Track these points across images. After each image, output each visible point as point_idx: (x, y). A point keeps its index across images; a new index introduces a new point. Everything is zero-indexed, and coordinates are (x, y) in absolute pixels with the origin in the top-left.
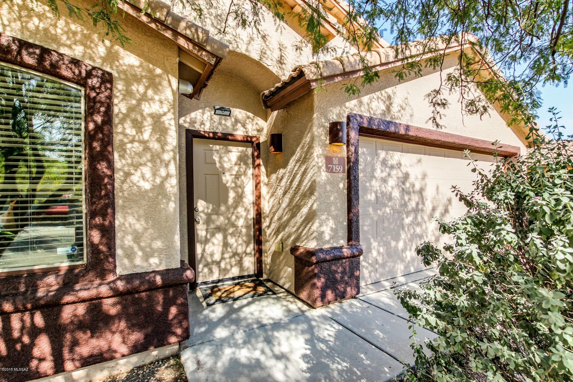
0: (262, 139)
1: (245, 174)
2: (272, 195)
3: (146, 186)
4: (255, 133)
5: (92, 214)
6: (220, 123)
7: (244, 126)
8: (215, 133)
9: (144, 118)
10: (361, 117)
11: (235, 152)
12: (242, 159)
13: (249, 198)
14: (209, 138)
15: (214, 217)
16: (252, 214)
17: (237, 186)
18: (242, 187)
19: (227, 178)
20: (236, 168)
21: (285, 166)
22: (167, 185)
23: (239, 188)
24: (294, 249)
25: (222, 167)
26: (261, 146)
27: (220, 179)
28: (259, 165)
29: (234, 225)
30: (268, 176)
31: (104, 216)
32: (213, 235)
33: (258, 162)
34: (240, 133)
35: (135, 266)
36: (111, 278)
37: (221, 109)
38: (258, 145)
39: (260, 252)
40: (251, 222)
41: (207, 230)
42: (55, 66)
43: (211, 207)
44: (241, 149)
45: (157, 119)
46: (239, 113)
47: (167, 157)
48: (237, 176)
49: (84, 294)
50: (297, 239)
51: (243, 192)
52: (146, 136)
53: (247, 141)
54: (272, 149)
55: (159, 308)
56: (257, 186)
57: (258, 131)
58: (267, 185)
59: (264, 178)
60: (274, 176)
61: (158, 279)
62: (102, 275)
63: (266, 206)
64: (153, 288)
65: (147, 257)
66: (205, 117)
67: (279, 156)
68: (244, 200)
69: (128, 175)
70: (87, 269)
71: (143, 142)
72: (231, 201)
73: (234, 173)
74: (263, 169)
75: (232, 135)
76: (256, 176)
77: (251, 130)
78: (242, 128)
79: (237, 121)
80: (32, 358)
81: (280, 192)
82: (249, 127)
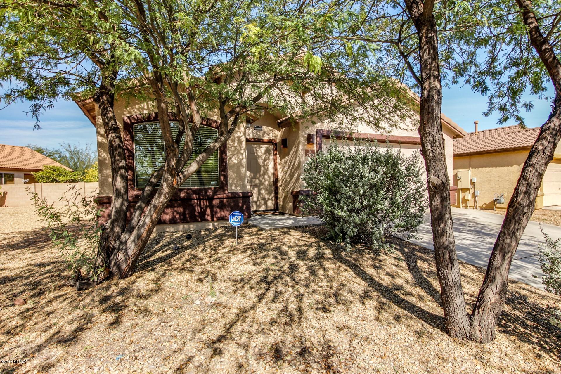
0: (277, 141)
1: (269, 159)
2: (283, 170)
3: (236, 162)
4: (274, 138)
5: (221, 171)
6: (257, 134)
7: (268, 135)
8: (254, 139)
9: (235, 138)
10: (323, 131)
11: (264, 148)
12: (267, 151)
13: (271, 170)
14: (252, 141)
15: (254, 180)
16: (272, 179)
17: (264, 165)
18: (267, 165)
19: (261, 161)
20: (265, 156)
21: (288, 155)
22: (243, 162)
23: (266, 166)
24: (292, 192)
25: (258, 155)
26: (277, 144)
27: (257, 161)
28: (276, 154)
29: (263, 184)
30: (281, 160)
31: (224, 172)
32: (254, 189)
33: (275, 152)
34: (266, 138)
35: (232, 190)
36: (226, 192)
37: (258, 127)
38: (276, 144)
39: (277, 198)
40: (272, 183)
41: (251, 186)
42: (211, 124)
43: (253, 175)
44: (267, 146)
45: (239, 138)
46: (265, 128)
47: (242, 151)
48: (265, 160)
49: (219, 196)
50: (293, 189)
51: (268, 168)
52: (236, 144)
53: (270, 142)
54: (282, 146)
55: (240, 205)
56: (275, 164)
57: (275, 137)
58: (280, 164)
59: (279, 161)
60: (283, 160)
61: (241, 195)
62: (224, 191)
63: (280, 175)
64: (239, 197)
65: (236, 187)
66: (250, 131)
67: (286, 149)
68: (269, 172)
69: (231, 158)
70: (220, 188)
71: (235, 147)
72: (262, 172)
73: (263, 158)
74: (278, 156)
75: (262, 140)
76: (274, 160)
77: (271, 136)
78: (267, 136)
79: (265, 132)
80: (206, 214)
81: (286, 168)
82: (271, 135)
